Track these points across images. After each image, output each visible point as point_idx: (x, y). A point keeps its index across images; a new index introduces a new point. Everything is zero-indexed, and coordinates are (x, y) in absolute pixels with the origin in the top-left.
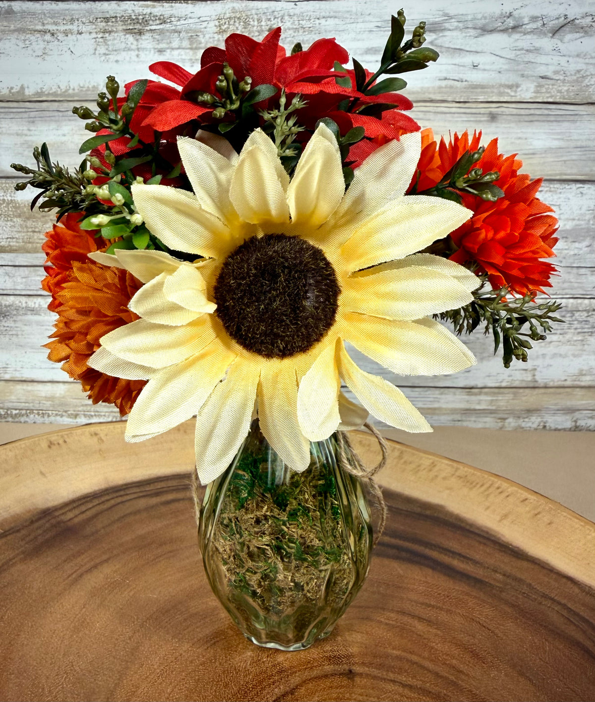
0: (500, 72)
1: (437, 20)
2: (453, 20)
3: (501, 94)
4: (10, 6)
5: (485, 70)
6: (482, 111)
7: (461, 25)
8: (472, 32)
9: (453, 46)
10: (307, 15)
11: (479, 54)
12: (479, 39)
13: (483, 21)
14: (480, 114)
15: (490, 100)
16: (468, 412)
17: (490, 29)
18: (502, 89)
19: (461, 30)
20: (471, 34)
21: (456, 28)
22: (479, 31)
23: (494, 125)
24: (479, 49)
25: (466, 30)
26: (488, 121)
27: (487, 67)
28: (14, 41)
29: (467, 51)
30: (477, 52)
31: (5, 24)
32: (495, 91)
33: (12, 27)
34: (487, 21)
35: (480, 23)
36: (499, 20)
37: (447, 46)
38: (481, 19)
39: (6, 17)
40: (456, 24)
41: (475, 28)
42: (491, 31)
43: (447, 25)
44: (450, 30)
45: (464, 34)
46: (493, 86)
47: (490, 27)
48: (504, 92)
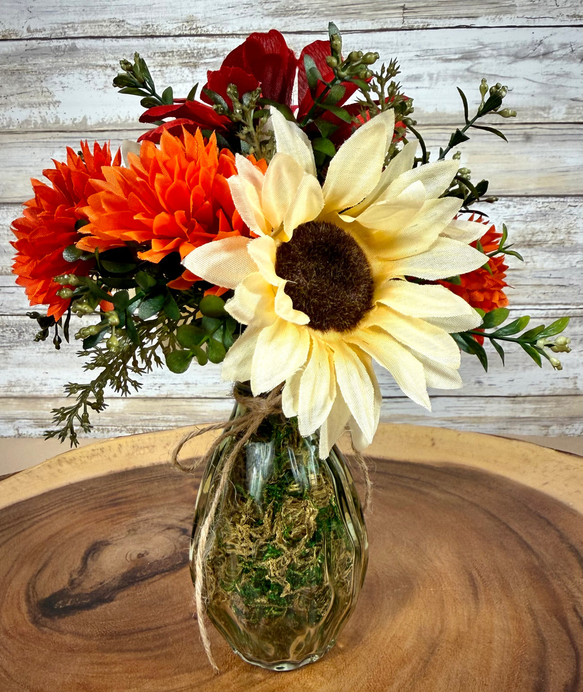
0: (533, 96)
1: (473, 48)
2: (487, 49)
3: (534, 116)
4: (74, 43)
5: (518, 94)
6: (517, 132)
7: (495, 53)
8: (506, 59)
9: (488, 73)
10: (351, 47)
11: (513, 80)
12: (513, 65)
13: (516, 49)
14: (515, 135)
15: (524, 121)
16: (512, 420)
17: (522, 56)
18: (536, 112)
19: (495, 57)
20: (505, 61)
21: (491, 56)
22: (512, 58)
23: (528, 144)
24: (513, 75)
25: (501, 58)
26: (523, 141)
27: (520, 91)
28: (77, 75)
29: (502, 77)
30: (510, 77)
31: (69, 60)
32: (529, 113)
33: (76, 63)
34: (519, 48)
35: (513, 50)
36: (530, 48)
37: (483, 72)
38: (513, 47)
39: (70, 54)
40: (490, 52)
41: (508, 55)
42: (524, 58)
43: (482, 53)
44: (484, 57)
45: (498, 61)
46: (527, 109)
47: (522, 55)
48: (538, 114)
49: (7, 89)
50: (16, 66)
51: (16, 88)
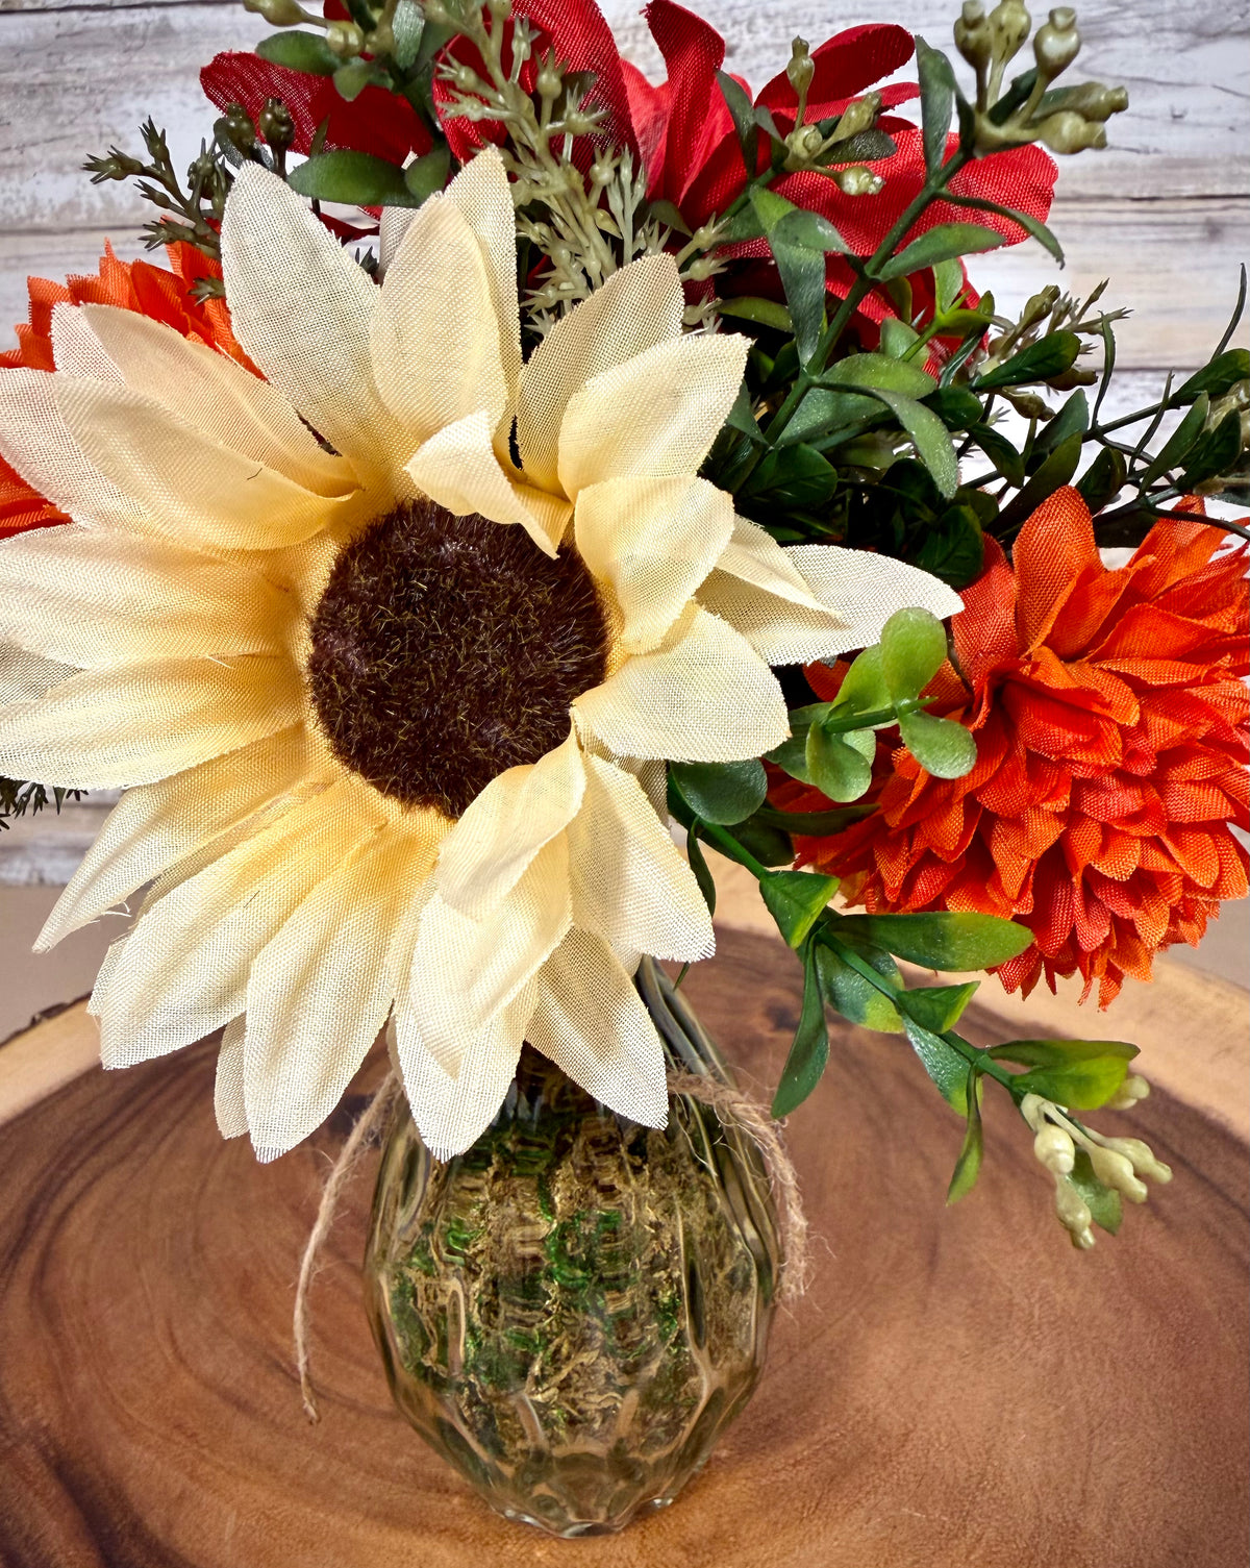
49: (21, 130)
50: (37, 74)
51: (41, 127)
